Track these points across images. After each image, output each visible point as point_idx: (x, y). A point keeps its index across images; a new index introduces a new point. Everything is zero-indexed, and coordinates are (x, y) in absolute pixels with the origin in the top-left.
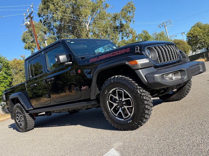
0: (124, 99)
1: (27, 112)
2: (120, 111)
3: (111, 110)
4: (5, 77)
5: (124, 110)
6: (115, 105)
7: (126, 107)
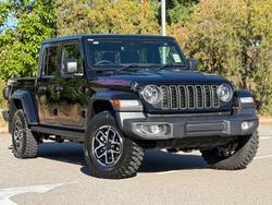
0: (113, 142)
1: (29, 126)
2: (105, 154)
3: (94, 151)
4: (37, 29)
5: (109, 155)
6: (102, 145)
7: (113, 152)
